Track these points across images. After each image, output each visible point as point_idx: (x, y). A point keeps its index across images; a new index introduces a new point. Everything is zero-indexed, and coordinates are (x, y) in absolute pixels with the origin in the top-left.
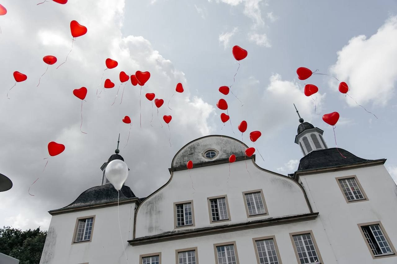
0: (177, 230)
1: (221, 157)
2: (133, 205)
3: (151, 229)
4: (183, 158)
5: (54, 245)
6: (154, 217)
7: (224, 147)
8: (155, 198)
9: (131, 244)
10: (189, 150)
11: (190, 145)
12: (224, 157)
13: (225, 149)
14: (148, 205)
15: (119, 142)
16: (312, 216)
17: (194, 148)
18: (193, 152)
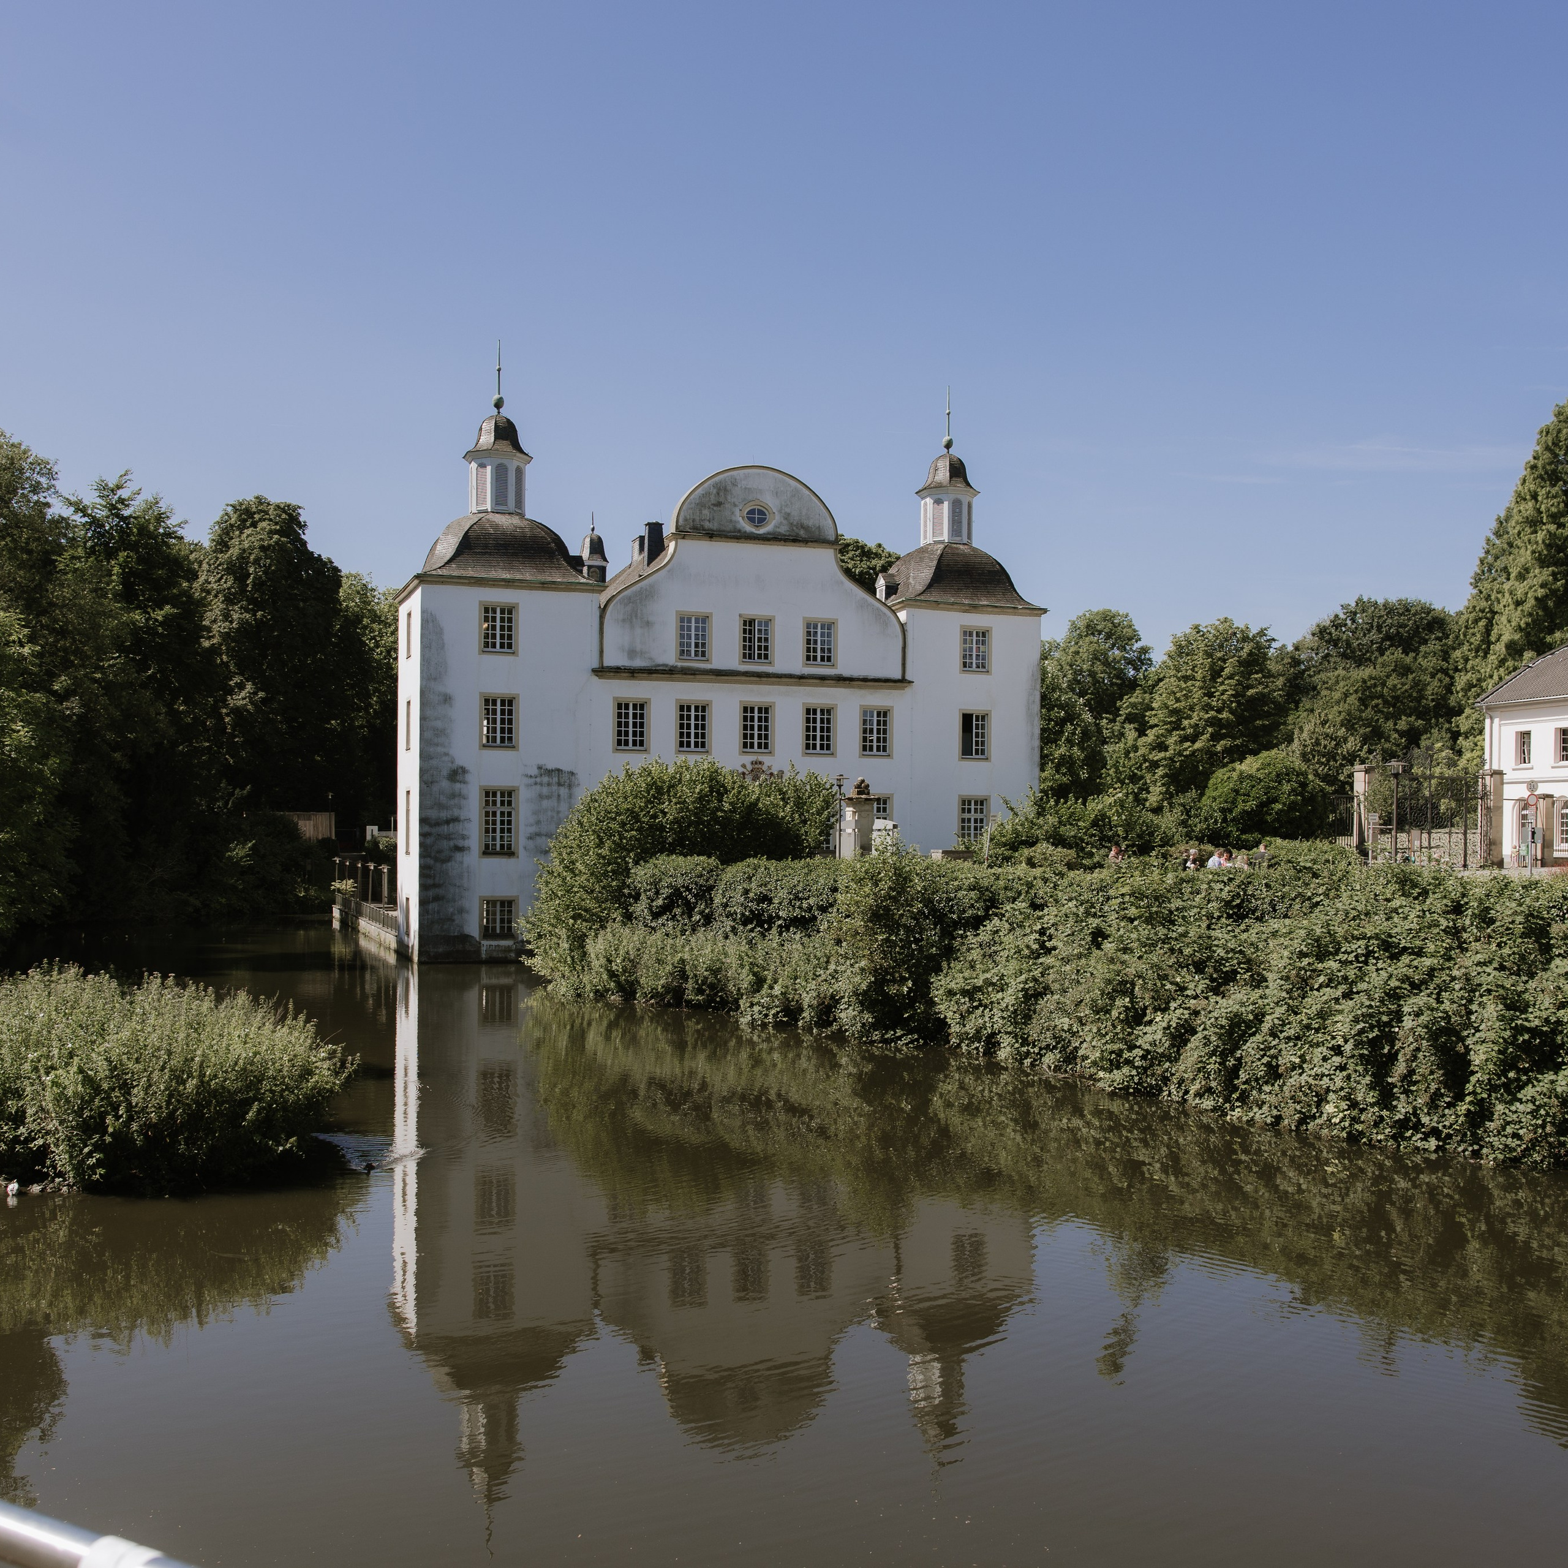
0: (679, 664)
1: (778, 530)
2: (594, 597)
3: (632, 653)
4: (700, 510)
6: (638, 630)
7: (787, 506)
8: (640, 592)
9: (600, 677)
10: (715, 491)
11: (717, 479)
12: (783, 530)
13: (788, 510)
14: (626, 605)
16: (903, 682)
17: (726, 490)
18: (721, 500)
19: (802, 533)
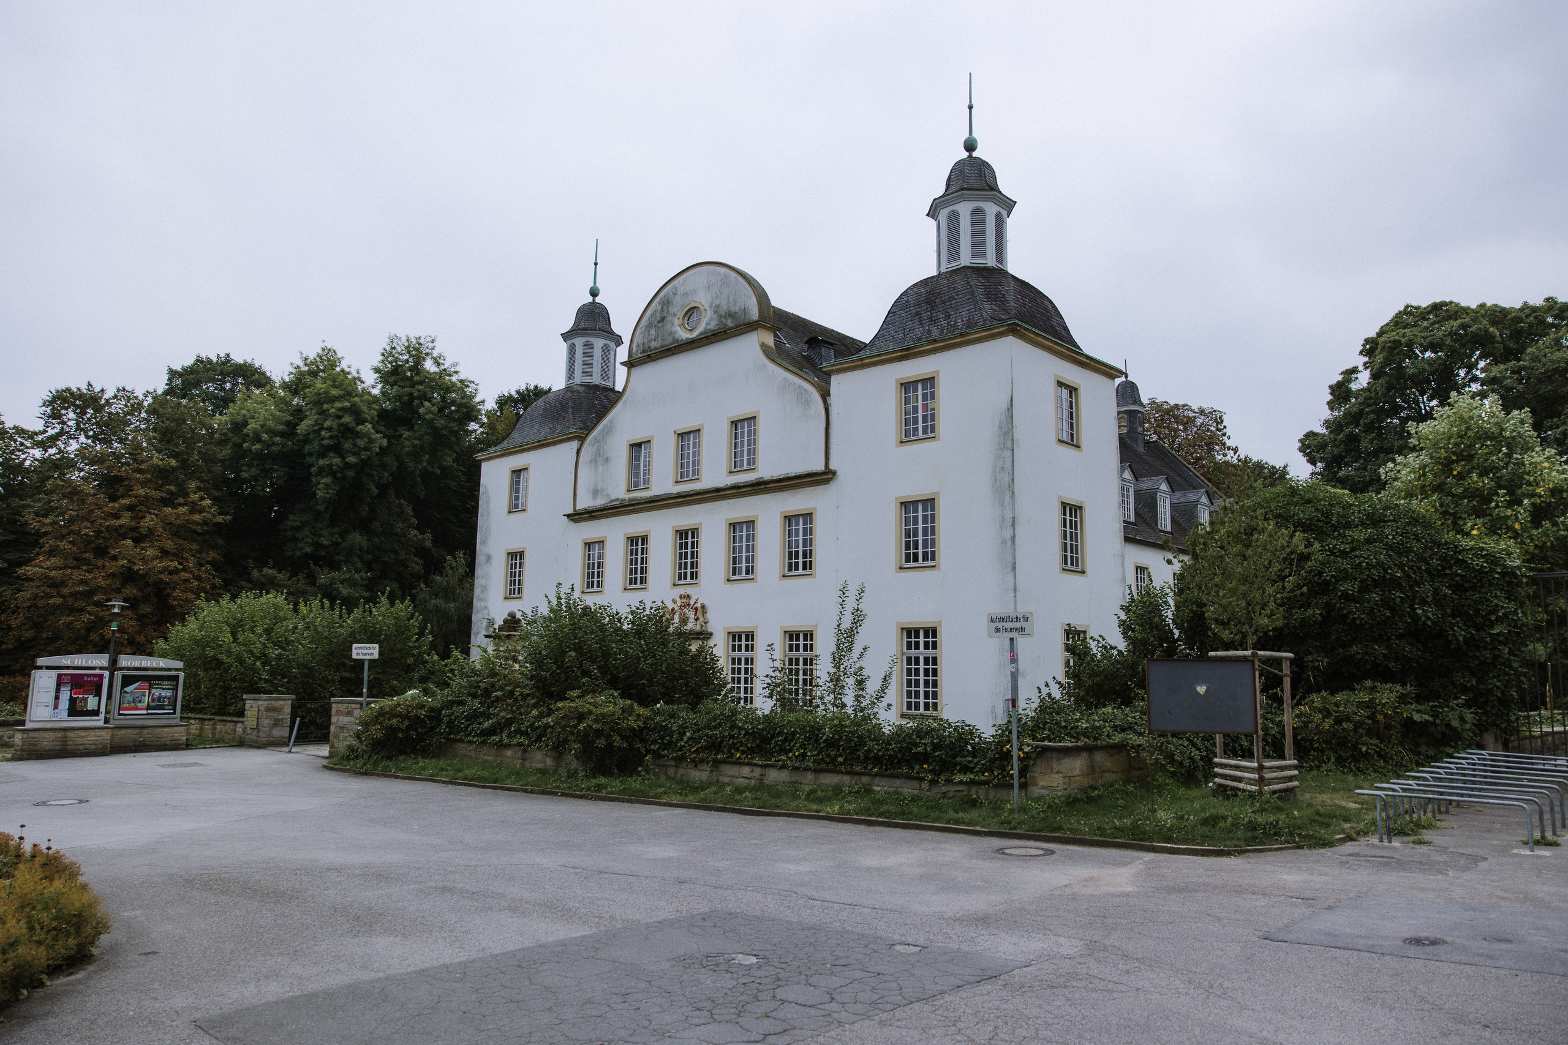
0: (628, 496)
1: (709, 328)
2: (575, 444)
3: (595, 492)
4: (648, 332)
5: (489, 514)
6: (600, 469)
7: (717, 298)
8: (603, 430)
9: (575, 521)
10: (660, 307)
11: (662, 292)
12: (714, 326)
14: (593, 445)
15: (596, 264)
16: (823, 477)
17: (668, 302)
18: (665, 314)
19: (730, 323)
